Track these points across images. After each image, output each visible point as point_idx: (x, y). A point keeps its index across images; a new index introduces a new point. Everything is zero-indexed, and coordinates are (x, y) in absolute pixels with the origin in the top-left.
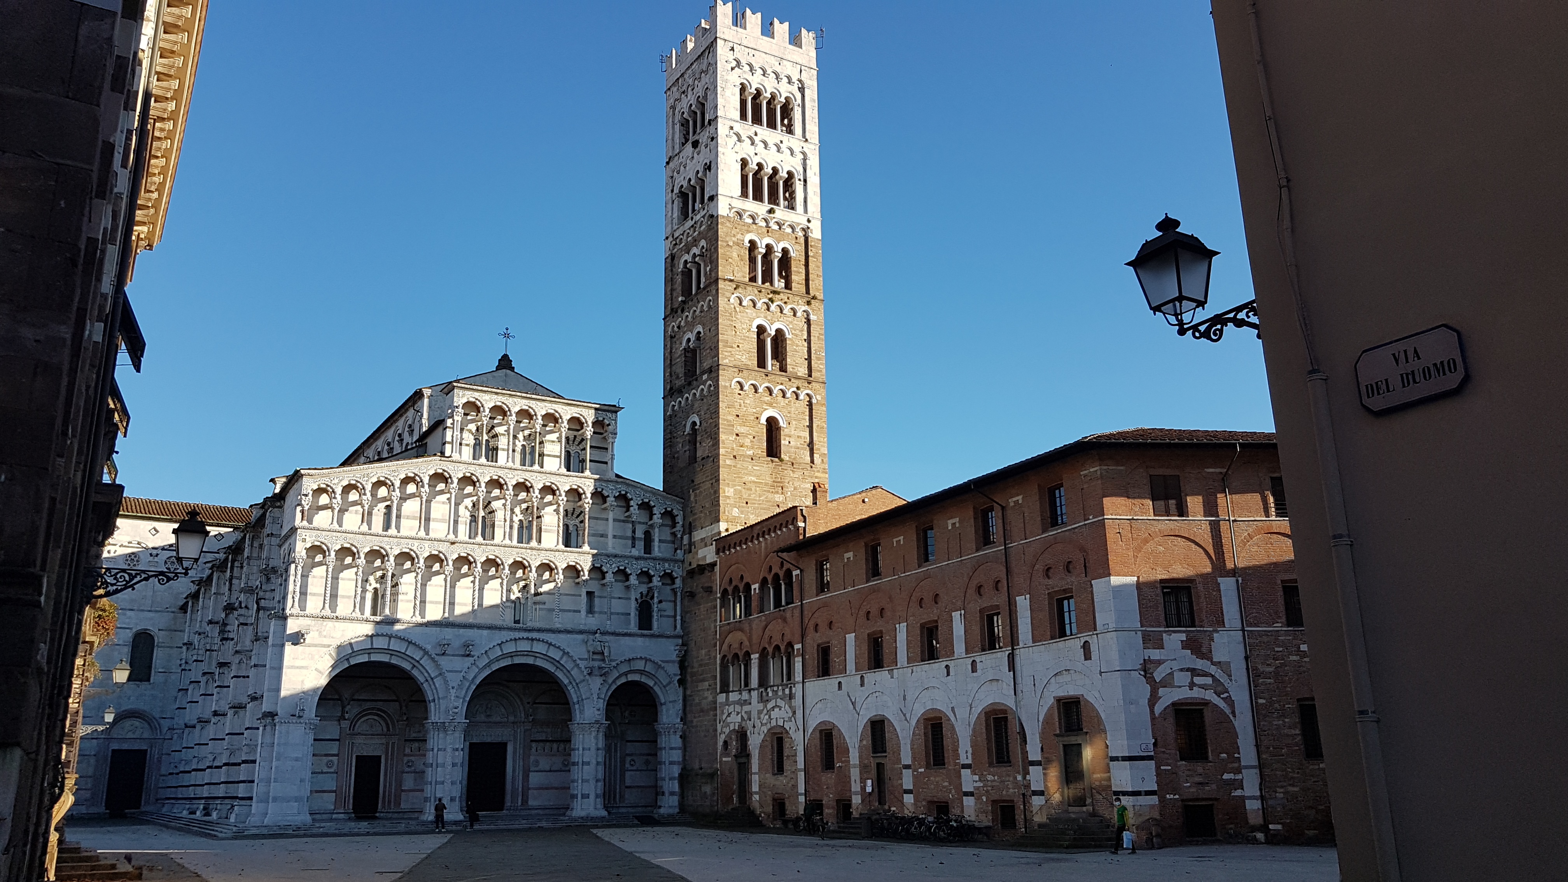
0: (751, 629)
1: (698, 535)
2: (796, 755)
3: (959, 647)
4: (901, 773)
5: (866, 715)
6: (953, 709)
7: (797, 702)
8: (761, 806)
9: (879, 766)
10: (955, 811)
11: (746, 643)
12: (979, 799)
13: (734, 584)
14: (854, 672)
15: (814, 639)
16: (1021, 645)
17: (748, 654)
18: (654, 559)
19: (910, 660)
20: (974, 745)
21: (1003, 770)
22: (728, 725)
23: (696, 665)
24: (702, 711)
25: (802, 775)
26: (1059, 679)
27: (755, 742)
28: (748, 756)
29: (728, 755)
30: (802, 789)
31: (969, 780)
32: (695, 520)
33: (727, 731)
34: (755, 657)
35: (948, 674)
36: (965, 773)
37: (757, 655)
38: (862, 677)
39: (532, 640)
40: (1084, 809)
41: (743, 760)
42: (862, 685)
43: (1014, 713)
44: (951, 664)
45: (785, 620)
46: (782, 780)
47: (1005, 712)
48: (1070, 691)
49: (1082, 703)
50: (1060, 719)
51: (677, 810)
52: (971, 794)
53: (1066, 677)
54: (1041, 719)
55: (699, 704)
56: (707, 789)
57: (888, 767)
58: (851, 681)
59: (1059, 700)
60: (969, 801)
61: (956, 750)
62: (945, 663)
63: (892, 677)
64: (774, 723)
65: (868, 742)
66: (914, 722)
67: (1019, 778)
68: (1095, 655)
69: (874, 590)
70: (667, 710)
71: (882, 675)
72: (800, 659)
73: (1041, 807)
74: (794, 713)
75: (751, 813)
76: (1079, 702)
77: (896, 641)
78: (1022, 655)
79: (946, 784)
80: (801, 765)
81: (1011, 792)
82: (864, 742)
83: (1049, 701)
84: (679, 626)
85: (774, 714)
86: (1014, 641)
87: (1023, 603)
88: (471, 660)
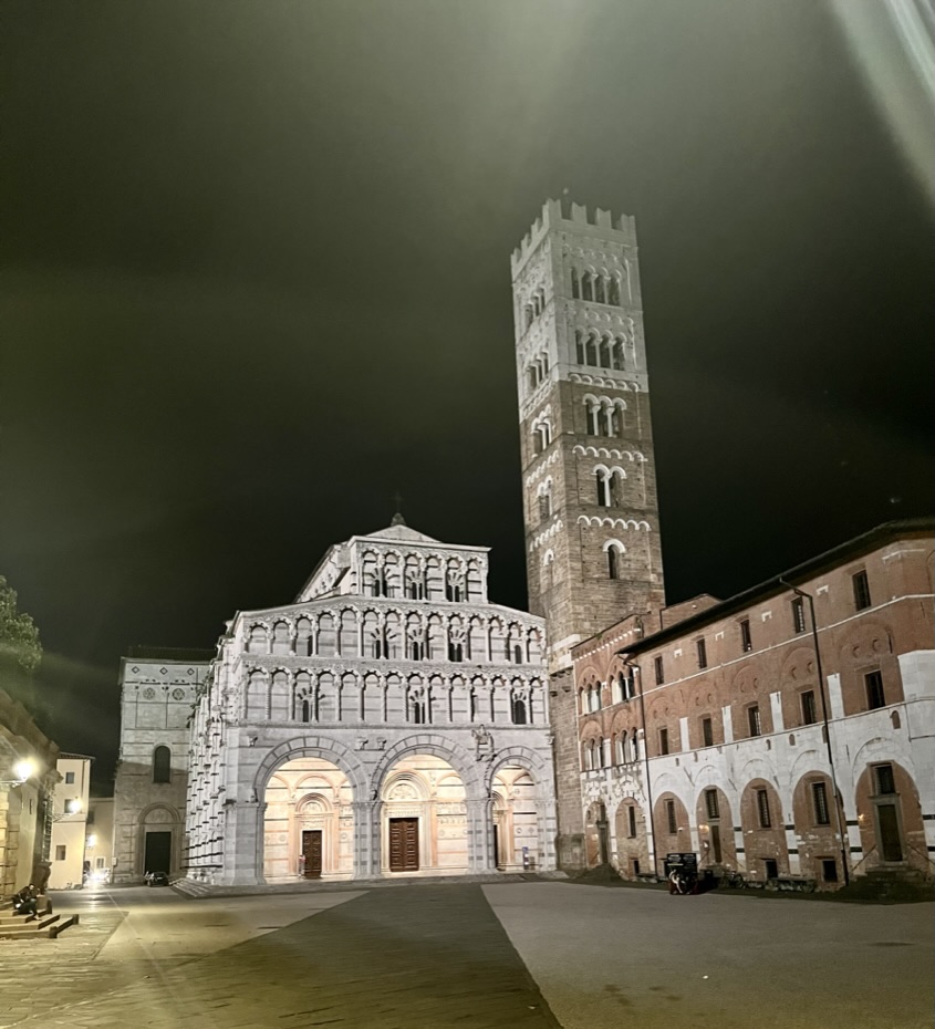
0: (603, 719)
1: (557, 646)
2: (644, 822)
3: (778, 724)
4: (733, 835)
5: (701, 786)
6: (775, 778)
7: (643, 777)
8: (620, 865)
9: (715, 830)
10: (782, 866)
11: (600, 730)
12: (802, 856)
13: (588, 682)
14: (688, 750)
15: (653, 726)
16: (834, 718)
17: (602, 739)
18: (524, 667)
19: (735, 737)
20: (796, 809)
21: (823, 829)
22: (590, 798)
23: (562, 750)
24: (569, 787)
25: (650, 838)
26: (873, 747)
27: (611, 812)
28: (607, 823)
29: (591, 823)
30: (651, 850)
31: (793, 840)
32: (554, 634)
33: (589, 803)
34: (607, 742)
35: (770, 748)
36: (789, 833)
37: (609, 740)
38: (696, 755)
39: (430, 735)
40: (901, 863)
41: (604, 826)
42: (696, 760)
43: (830, 779)
44: (772, 739)
45: (629, 709)
46: (635, 843)
47: (822, 778)
48: (883, 757)
49: (894, 768)
50: (874, 784)
51: (555, 868)
52: (795, 852)
53: (877, 746)
54: (856, 782)
55: (567, 782)
56: (577, 850)
57: (721, 830)
58: (686, 757)
59: (872, 765)
60: (793, 858)
61: (779, 813)
62: (765, 739)
63: (721, 753)
64: (625, 796)
65: (704, 809)
66: (741, 791)
67: (838, 836)
68: (903, 723)
69: (703, 679)
70: (542, 788)
71: (712, 751)
72: (643, 741)
73: (860, 862)
74: (641, 786)
75: (612, 870)
76: (890, 768)
77: (722, 722)
78: (834, 728)
79: (773, 843)
80: (649, 830)
81: (831, 850)
82: (701, 809)
83: (863, 767)
84: (548, 722)
85: (625, 788)
86: (826, 715)
87: (834, 681)
88: (383, 753)
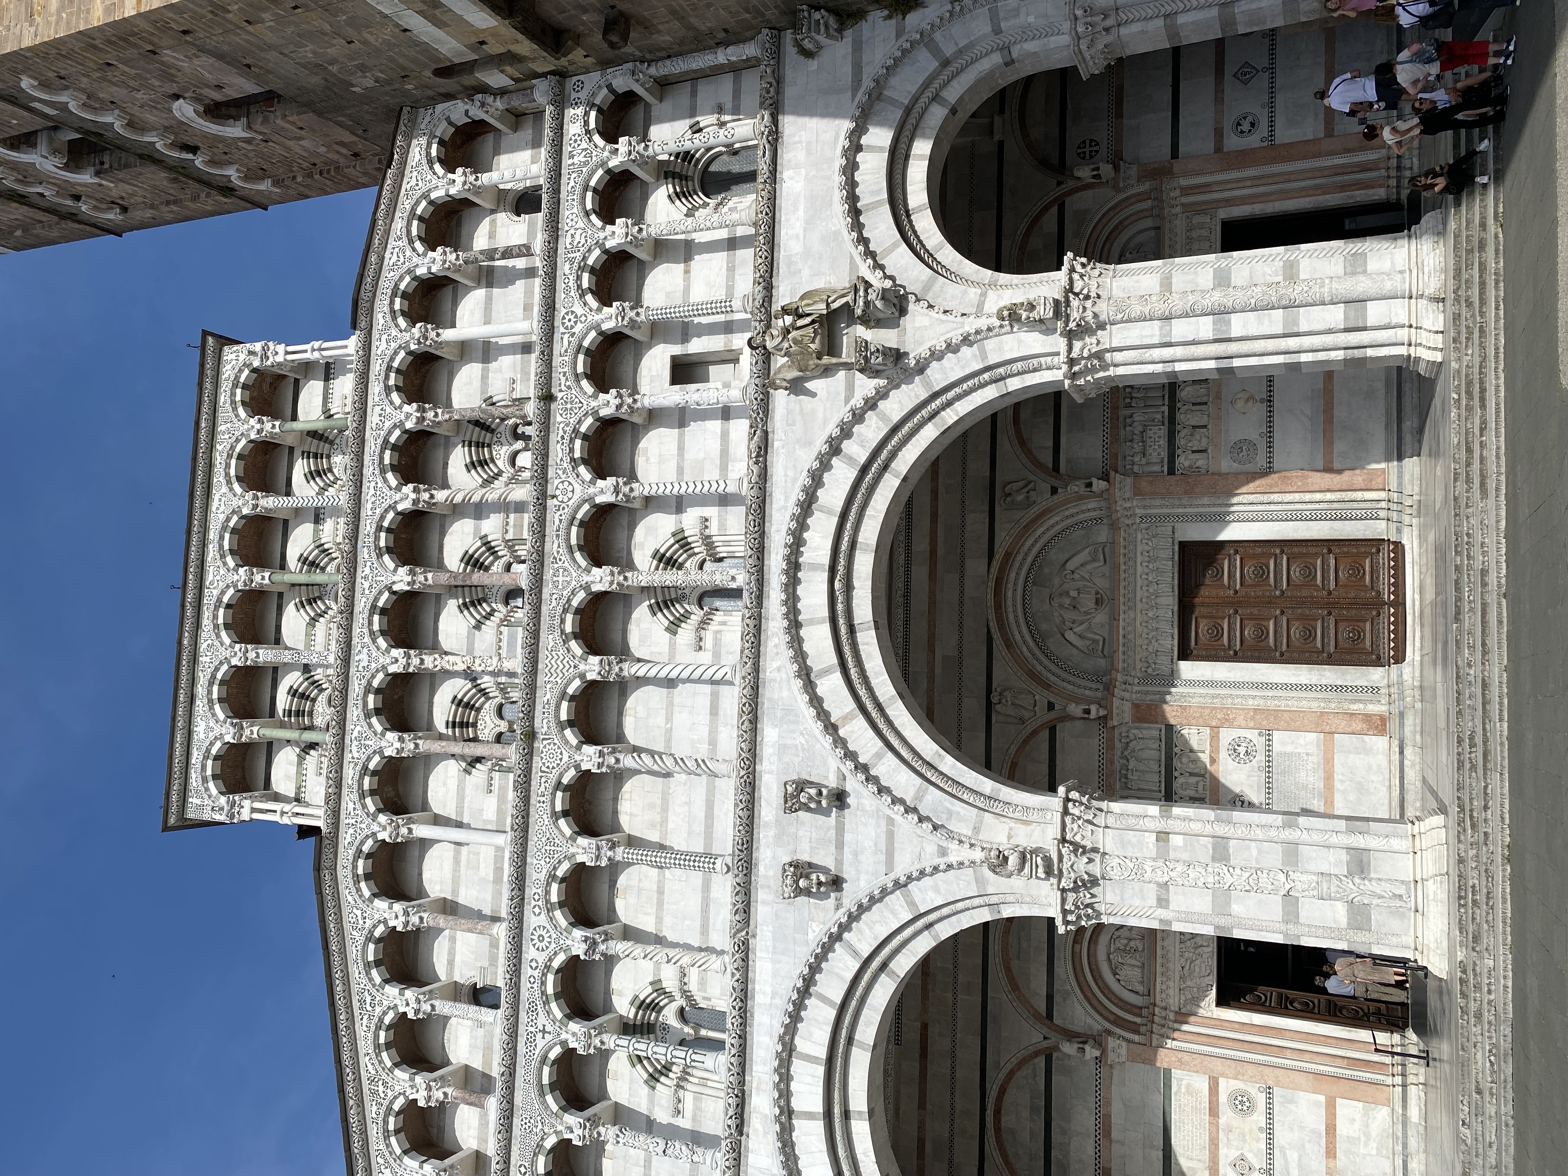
18: (556, 174)
39: (793, 566)
70: (1028, 33)
84: (750, 50)
88: (854, 784)
